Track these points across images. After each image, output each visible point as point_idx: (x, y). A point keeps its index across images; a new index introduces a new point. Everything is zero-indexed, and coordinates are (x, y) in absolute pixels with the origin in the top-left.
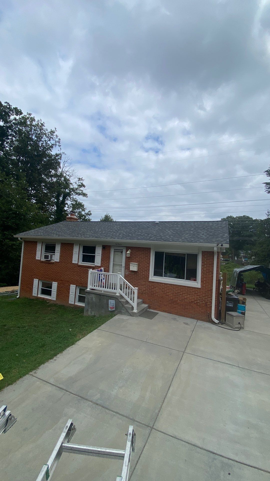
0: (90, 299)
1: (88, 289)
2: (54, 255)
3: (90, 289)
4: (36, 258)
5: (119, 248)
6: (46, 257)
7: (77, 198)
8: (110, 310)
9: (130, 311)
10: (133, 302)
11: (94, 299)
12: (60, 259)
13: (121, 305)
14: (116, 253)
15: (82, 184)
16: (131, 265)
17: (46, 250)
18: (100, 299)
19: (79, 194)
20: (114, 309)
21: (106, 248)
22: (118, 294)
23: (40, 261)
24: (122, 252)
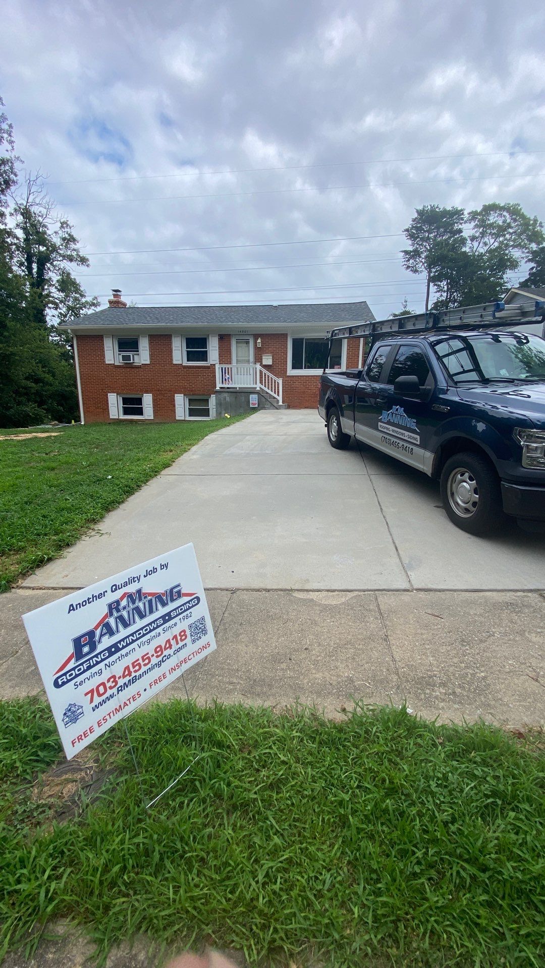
0: (222, 399)
1: (218, 388)
2: (138, 354)
3: (220, 388)
4: (105, 361)
5: (244, 336)
6: (126, 358)
7: (68, 268)
8: (251, 406)
9: (275, 405)
10: (278, 395)
11: (228, 399)
12: (151, 359)
13: (264, 400)
14: (240, 345)
15: (69, 235)
16: (263, 357)
17: (119, 348)
18: (236, 398)
19: (71, 259)
20: (257, 406)
21: (224, 338)
22: (258, 389)
23: (113, 365)
24: (247, 343)
